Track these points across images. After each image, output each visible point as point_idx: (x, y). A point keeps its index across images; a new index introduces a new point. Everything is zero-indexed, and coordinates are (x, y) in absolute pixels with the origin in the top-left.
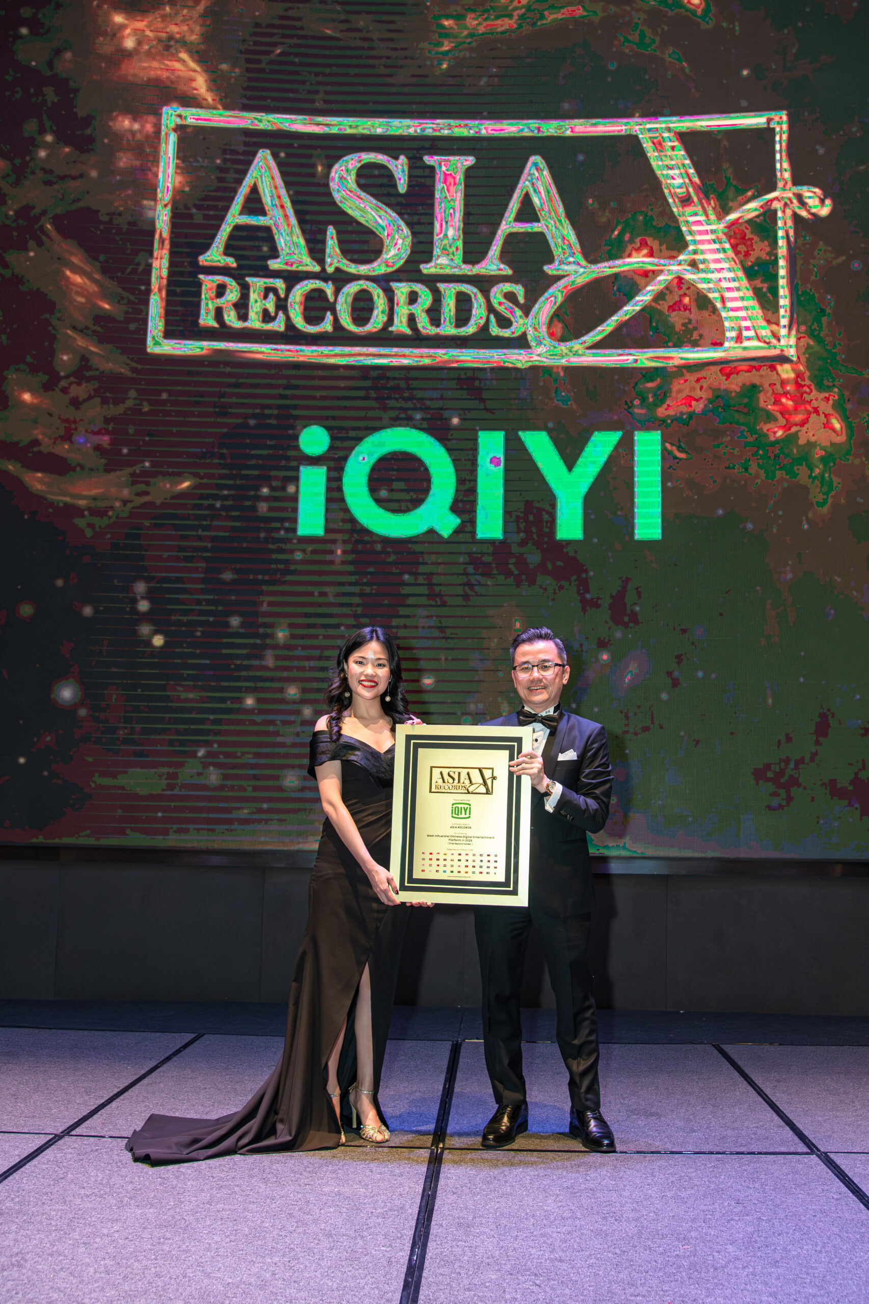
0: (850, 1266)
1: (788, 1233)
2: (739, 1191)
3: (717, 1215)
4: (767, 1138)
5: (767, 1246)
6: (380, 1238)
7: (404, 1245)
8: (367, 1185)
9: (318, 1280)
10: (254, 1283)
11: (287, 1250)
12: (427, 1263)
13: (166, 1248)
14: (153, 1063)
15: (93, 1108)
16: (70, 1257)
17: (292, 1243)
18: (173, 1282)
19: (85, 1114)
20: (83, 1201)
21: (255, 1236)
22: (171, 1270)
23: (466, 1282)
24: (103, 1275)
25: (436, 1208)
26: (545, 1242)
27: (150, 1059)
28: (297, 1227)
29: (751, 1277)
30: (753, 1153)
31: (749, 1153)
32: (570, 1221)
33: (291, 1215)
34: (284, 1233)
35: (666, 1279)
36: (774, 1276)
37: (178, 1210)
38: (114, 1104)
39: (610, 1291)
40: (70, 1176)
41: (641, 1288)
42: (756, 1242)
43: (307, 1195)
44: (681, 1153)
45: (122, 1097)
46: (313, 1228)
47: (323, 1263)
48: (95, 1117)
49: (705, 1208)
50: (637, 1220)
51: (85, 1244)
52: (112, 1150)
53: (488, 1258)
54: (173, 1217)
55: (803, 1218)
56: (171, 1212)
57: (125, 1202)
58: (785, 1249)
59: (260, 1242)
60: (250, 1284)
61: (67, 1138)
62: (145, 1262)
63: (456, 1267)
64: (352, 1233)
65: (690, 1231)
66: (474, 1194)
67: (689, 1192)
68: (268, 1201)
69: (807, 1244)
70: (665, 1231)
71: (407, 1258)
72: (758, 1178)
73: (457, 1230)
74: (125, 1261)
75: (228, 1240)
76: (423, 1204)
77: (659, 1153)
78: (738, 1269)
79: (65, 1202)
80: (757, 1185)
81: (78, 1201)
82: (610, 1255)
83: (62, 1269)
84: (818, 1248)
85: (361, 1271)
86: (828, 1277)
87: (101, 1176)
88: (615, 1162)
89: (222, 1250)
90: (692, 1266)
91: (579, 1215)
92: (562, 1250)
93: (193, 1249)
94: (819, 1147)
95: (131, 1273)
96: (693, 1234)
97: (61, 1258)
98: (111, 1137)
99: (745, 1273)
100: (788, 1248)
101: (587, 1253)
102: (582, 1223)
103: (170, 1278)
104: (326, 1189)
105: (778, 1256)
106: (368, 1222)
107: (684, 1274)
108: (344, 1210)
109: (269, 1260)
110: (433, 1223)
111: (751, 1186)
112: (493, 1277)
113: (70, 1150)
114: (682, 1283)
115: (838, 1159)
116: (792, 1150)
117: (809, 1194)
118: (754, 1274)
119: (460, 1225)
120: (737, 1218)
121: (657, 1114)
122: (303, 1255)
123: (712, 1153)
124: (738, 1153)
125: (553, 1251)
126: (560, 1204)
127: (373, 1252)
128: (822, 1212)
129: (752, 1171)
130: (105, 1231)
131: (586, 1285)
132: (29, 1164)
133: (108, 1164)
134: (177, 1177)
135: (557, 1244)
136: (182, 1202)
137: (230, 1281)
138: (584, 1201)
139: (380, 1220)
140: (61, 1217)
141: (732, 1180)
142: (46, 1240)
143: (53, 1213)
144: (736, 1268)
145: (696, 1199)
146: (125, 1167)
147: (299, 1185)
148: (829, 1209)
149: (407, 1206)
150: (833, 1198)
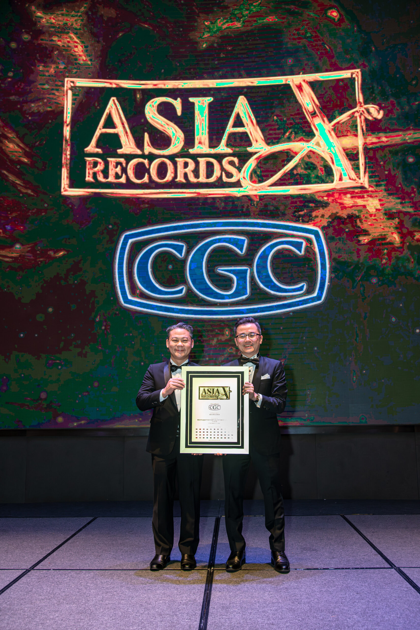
0: (415, 625)
1: (383, 608)
2: (358, 587)
3: (348, 600)
4: (369, 561)
5: (373, 615)
6: (185, 615)
7: (197, 618)
8: (177, 589)
11: (140, 623)
12: (208, 627)
13: (81, 624)
15: (45, 555)
17: (143, 619)
19: (41, 559)
20: (41, 602)
21: (124, 616)
25: (211, 599)
26: (265, 615)
28: (145, 611)
30: (363, 568)
31: (361, 568)
32: (277, 604)
33: (142, 605)
34: (138, 614)
37: (87, 605)
38: (55, 553)
40: (34, 590)
42: (367, 613)
43: (149, 595)
44: (328, 569)
45: (58, 550)
46: (152, 611)
48: (46, 560)
49: (341, 596)
50: (309, 603)
51: (41, 623)
52: (54, 576)
53: (238, 624)
54: (85, 608)
55: (390, 601)
56: (84, 606)
57: (61, 602)
58: (382, 616)
59: (127, 619)
61: (32, 571)
63: (222, 628)
64: (171, 613)
65: (335, 608)
66: (230, 592)
67: (333, 589)
68: (130, 598)
69: (393, 614)
70: (323, 608)
71: (198, 625)
72: (366, 581)
73: (222, 610)
75: (111, 619)
76: (205, 597)
77: (317, 569)
78: (359, 627)
79: (32, 603)
80: (366, 584)
81: (38, 602)
82: (297, 621)
84: (399, 616)
87: (49, 589)
89: (109, 624)
90: (337, 626)
91: (280, 601)
92: (274, 619)
93: (94, 624)
94: (395, 565)
98: (54, 570)
100: (384, 616)
101: (285, 620)
102: (282, 605)
104: (158, 592)
105: (379, 620)
106: (179, 607)
108: (167, 602)
109: (132, 628)
110: (210, 607)
111: (364, 585)
113: (34, 577)
115: (405, 571)
116: (382, 566)
117: (392, 588)
119: (223, 607)
120: (357, 601)
121: (316, 550)
122: (148, 625)
123: (343, 569)
124: (356, 568)
125: (269, 619)
126: (271, 596)
127: (182, 623)
128: (399, 597)
129: (363, 577)
130: (52, 617)
132: (14, 585)
133: (53, 583)
134: (86, 588)
135: (271, 616)
136: (88, 601)
138: (282, 594)
139: (185, 606)
140: (30, 611)
141: (354, 582)
142: (23, 623)
143: (26, 609)
144: (358, 626)
145: (337, 592)
146: (60, 584)
147: (145, 590)
148: (403, 596)
149: (197, 599)
150: (404, 590)
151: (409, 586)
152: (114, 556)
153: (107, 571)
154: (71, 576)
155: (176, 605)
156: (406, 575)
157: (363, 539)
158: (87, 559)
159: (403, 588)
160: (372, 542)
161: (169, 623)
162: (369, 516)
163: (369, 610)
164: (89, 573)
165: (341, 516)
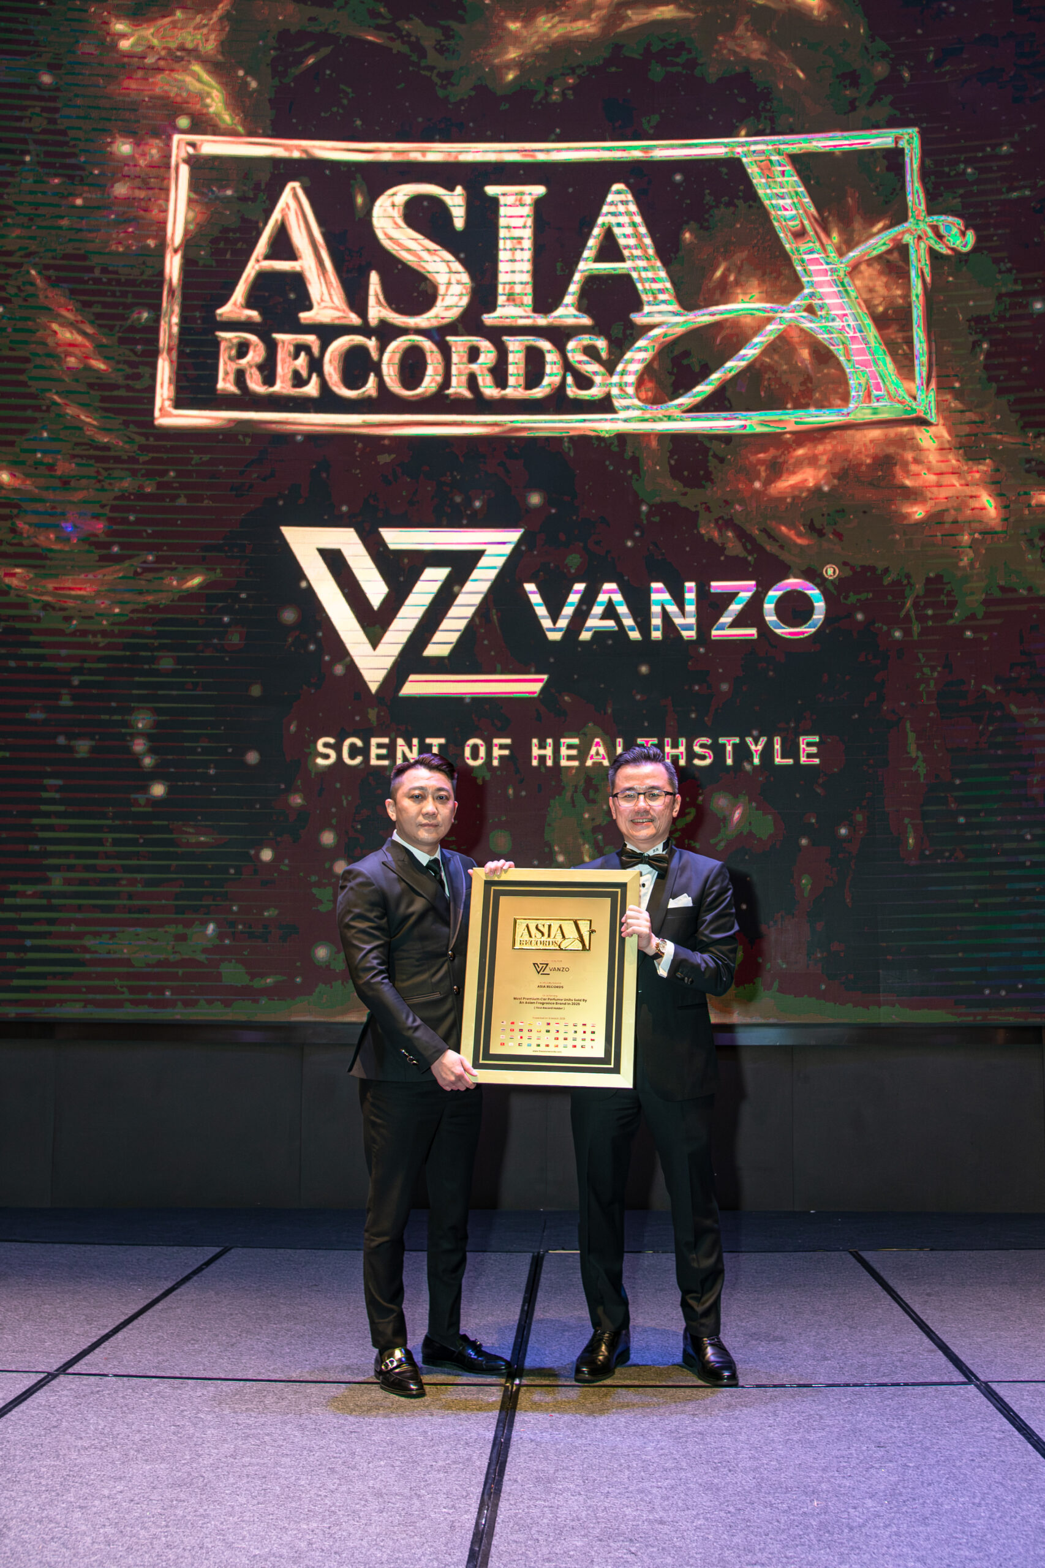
0: (1015, 1521)
1: (939, 1483)
2: (881, 1431)
3: (854, 1462)
4: (915, 1365)
5: (914, 1499)
6: (441, 1497)
7: (470, 1505)
8: (425, 1431)
9: (364, 1551)
10: (286, 1554)
11: (327, 1513)
12: (498, 1528)
13: (179, 1512)
14: (169, 1284)
15: (95, 1339)
16: (62, 1524)
17: (334, 1504)
18: (187, 1554)
19: (84, 1347)
20: (79, 1454)
21: (288, 1497)
22: (185, 1540)
23: (545, 1550)
24: (102, 1546)
25: (509, 1459)
26: (642, 1500)
27: (166, 1279)
28: (340, 1484)
29: (894, 1537)
30: (898, 1384)
31: (893, 1385)
32: (673, 1473)
33: (332, 1470)
34: (323, 1493)
35: (791, 1543)
36: (922, 1536)
37: (194, 1465)
38: (120, 1335)
39: (721, 1560)
40: (64, 1424)
41: (759, 1555)
42: (901, 1494)
43: (353, 1445)
44: (809, 1386)
45: (130, 1327)
46: (359, 1486)
47: (371, 1530)
48: (97, 1351)
49: (838, 1453)
50: (755, 1469)
51: (80, 1507)
52: (116, 1391)
53: (573, 1520)
54: (189, 1474)
55: (958, 1464)
56: (187, 1468)
58: (935, 1502)
59: (294, 1505)
60: (281, 1556)
61: (62, 1378)
62: (153, 1530)
63: (533, 1532)
64: (407, 1492)
65: (820, 1483)
66: (557, 1441)
67: (820, 1435)
68: (305, 1453)
69: (962, 1496)
70: (790, 1483)
71: (474, 1521)
72: (903, 1415)
73: (535, 1486)
74: (128, 1529)
75: (255, 1502)
76: (494, 1455)
77: (783, 1386)
78: (878, 1528)
79: (58, 1456)
80: (902, 1424)
81: (74, 1455)
82: (722, 1514)
83: (52, 1538)
84: (977, 1500)
85: (416, 1539)
86: (989, 1536)
87: (102, 1424)
88: (730, 1398)
89: (248, 1514)
90: (823, 1526)
91: (684, 1464)
92: (664, 1509)
93: (212, 1513)
94: (979, 1375)
95: (137, 1543)
96: (824, 1486)
97: (53, 1525)
98: (115, 1376)
99: (887, 1533)
100: (940, 1501)
101: (694, 1513)
102: (689, 1475)
103: (184, 1549)
104: (376, 1438)
105: (928, 1513)
106: (427, 1477)
107: (812, 1536)
108: (398, 1463)
109: (305, 1527)
110: (506, 1478)
111: (895, 1425)
112: (579, 1544)
113: (66, 1393)
114: (810, 1547)
115: (1001, 1390)
116: (946, 1379)
117: (965, 1434)
118: (897, 1534)
119: (538, 1480)
120: (877, 1465)
121: (781, 1338)
122: (346, 1519)
123: (848, 1385)
124: (879, 1385)
125: (652, 1510)
126: (661, 1452)
127: (433, 1515)
129: (896, 1406)
130: (106, 1492)
131: (692, 1553)
132: (16, 1409)
133: (112, 1408)
134: (195, 1425)
135: (657, 1502)
136: (200, 1456)
137: (257, 1552)
138: (690, 1448)
139: (442, 1475)
140: (53, 1475)
141: (872, 1418)
142: (34, 1503)
143: (43, 1470)
144: (876, 1527)
145: (828, 1443)
146: (132, 1413)
147: (344, 1433)
148: (991, 1452)
149: (475, 1457)
150: (995, 1438)
151: (1009, 1426)
152: (270, 1346)
153: (249, 1383)
154: (159, 1393)
155: (419, 1472)
156: (1002, 1400)
157: (901, 1311)
158: (202, 1351)
159: (993, 1433)
160: (924, 1318)
161: (400, 1516)
162: (921, 1254)
163: (904, 1487)
164: (205, 1387)
165: (851, 1252)
